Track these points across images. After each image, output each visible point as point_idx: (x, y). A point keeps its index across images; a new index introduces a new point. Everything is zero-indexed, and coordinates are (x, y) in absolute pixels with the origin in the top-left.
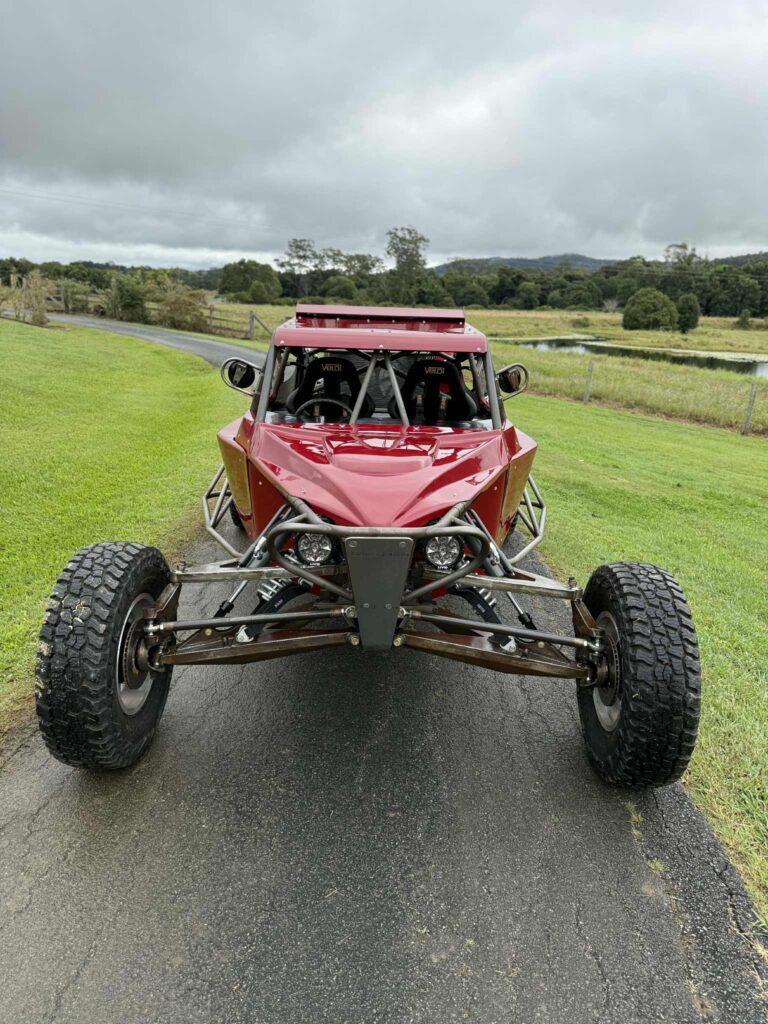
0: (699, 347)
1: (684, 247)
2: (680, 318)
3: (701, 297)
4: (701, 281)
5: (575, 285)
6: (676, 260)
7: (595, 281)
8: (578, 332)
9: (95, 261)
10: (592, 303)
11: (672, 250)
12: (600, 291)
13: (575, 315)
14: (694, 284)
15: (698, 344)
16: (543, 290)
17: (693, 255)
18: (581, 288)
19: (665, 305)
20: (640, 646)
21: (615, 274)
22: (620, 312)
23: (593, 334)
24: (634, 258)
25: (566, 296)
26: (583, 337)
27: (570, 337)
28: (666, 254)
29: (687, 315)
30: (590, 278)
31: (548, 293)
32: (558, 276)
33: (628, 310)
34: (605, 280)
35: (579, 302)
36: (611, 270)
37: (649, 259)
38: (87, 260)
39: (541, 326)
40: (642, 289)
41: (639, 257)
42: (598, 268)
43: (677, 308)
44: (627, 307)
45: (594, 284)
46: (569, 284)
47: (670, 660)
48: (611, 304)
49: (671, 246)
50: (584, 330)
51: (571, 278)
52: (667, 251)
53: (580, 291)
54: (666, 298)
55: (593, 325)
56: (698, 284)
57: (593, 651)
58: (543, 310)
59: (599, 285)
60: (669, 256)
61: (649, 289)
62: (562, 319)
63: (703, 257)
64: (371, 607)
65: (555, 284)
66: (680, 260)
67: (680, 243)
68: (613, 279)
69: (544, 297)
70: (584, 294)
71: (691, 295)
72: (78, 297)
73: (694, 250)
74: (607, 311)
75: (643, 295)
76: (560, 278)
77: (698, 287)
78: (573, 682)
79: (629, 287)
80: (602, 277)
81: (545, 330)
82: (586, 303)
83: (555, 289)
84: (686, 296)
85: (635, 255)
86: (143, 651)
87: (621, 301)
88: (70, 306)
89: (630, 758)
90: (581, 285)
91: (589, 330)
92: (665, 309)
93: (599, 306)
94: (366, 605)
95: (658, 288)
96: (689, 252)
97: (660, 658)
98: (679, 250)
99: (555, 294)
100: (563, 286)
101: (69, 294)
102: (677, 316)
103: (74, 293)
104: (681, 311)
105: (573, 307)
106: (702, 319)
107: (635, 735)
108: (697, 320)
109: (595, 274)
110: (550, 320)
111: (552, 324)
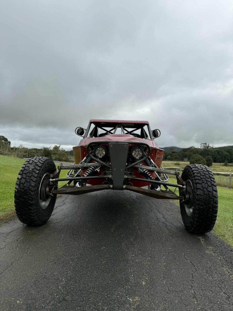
0: (214, 170)
1: (206, 144)
2: (207, 163)
3: (212, 158)
4: (212, 153)
5: (175, 154)
6: (204, 148)
7: (181, 153)
8: (177, 166)
9: (38, 148)
10: (180, 159)
11: (202, 145)
12: (182, 156)
13: (175, 162)
14: (210, 154)
15: (213, 169)
16: (165, 155)
17: (208, 146)
18: (176, 155)
19: (202, 159)
20: (197, 179)
21: (186, 151)
22: (189, 161)
23: (181, 167)
24: (191, 147)
25: (172, 157)
26: (178, 168)
27: (175, 168)
28: (201, 146)
29: (209, 162)
30: (179, 152)
31: (167, 156)
32: (169, 152)
33: (191, 160)
34: (183, 153)
35: (176, 159)
36: (185, 150)
37: (196, 147)
38: (35, 148)
39: (166, 165)
40: (195, 155)
41: (193, 147)
42: (181, 150)
43: (206, 160)
44: (191, 159)
45: (180, 154)
46: (173, 154)
47: (207, 182)
48: (186, 159)
49: (202, 144)
50: (178, 166)
51: (173, 152)
52: (201, 145)
53: (176, 156)
54: (202, 157)
55: (181, 165)
56: (211, 154)
57: (184, 188)
58: (166, 161)
59: (182, 154)
60: (202, 146)
61: (197, 155)
62: (171, 163)
63: (212, 147)
64: (117, 170)
65: (169, 154)
66: (205, 148)
67: (204, 143)
68: (186, 153)
69: (166, 157)
70: (178, 157)
71: (209, 156)
72: (32, 154)
73: (209, 145)
74: (185, 161)
75: (195, 156)
76: (170, 152)
77: (211, 155)
78: (179, 201)
79: (190, 155)
80: (182, 152)
81: (167, 165)
82: (178, 159)
83: (169, 155)
84: (208, 157)
85: (192, 146)
86: (47, 189)
87: (189, 159)
88: (30, 156)
89: (198, 215)
90: (176, 154)
91: (180, 166)
92: (202, 160)
93: (182, 160)
94: (115, 170)
95: (199, 155)
96: (207, 145)
97: (204, 181)
98: (204, 145)
99: (169, 157)
100: (171, 155)
101: (30, 153)
102: (206, 162)
103: (31, 152)
104: (207, 161)
105: (175, 160)
106: (213, 164)
107: (198, 206)
108: (212, 164)
109: (180, 151)
110: (168, 163)
111: (169, 164)
